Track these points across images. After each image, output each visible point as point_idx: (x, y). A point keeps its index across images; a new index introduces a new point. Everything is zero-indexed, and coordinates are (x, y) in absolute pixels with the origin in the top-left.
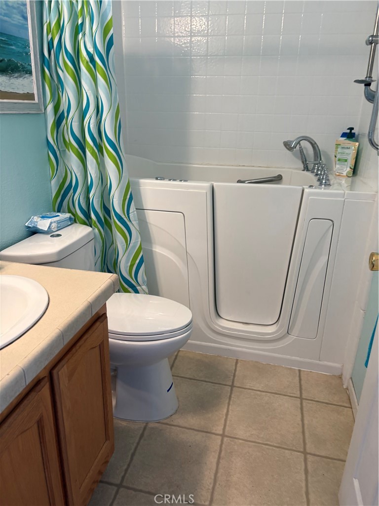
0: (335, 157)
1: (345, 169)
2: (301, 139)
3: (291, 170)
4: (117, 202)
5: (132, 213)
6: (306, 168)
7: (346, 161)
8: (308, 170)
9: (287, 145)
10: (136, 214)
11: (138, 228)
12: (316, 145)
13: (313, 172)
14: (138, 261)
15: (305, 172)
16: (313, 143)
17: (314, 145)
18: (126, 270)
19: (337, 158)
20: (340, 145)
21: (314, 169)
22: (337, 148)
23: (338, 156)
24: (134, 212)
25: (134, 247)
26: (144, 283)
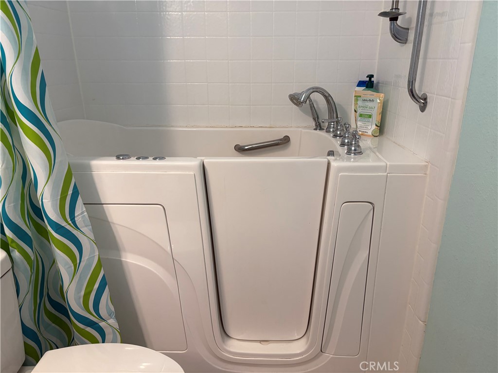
0: (355, 111)
1: (369, 127)
2: (311, 91)
3: (300, 129)
4: (50, 204)
5: (78, 215)
6: (319, 127)
7: (370, 116)
8: (321, 129)
9: (295, 99)
10: (87, 216)
11: (92, 237)
12: (330, 98)
13: (328, 131)
14: (96, 286)
15: (318, 132)
16: (327, 95)
17: (328, 98)
18: (78, 304)
19: (358, 113)
20: (360, 97)
21: (329, 127)
22: (356, 100)
23: (359, 111)
24: (82, 213)
25: (88, 265)
26: (110, 315)
